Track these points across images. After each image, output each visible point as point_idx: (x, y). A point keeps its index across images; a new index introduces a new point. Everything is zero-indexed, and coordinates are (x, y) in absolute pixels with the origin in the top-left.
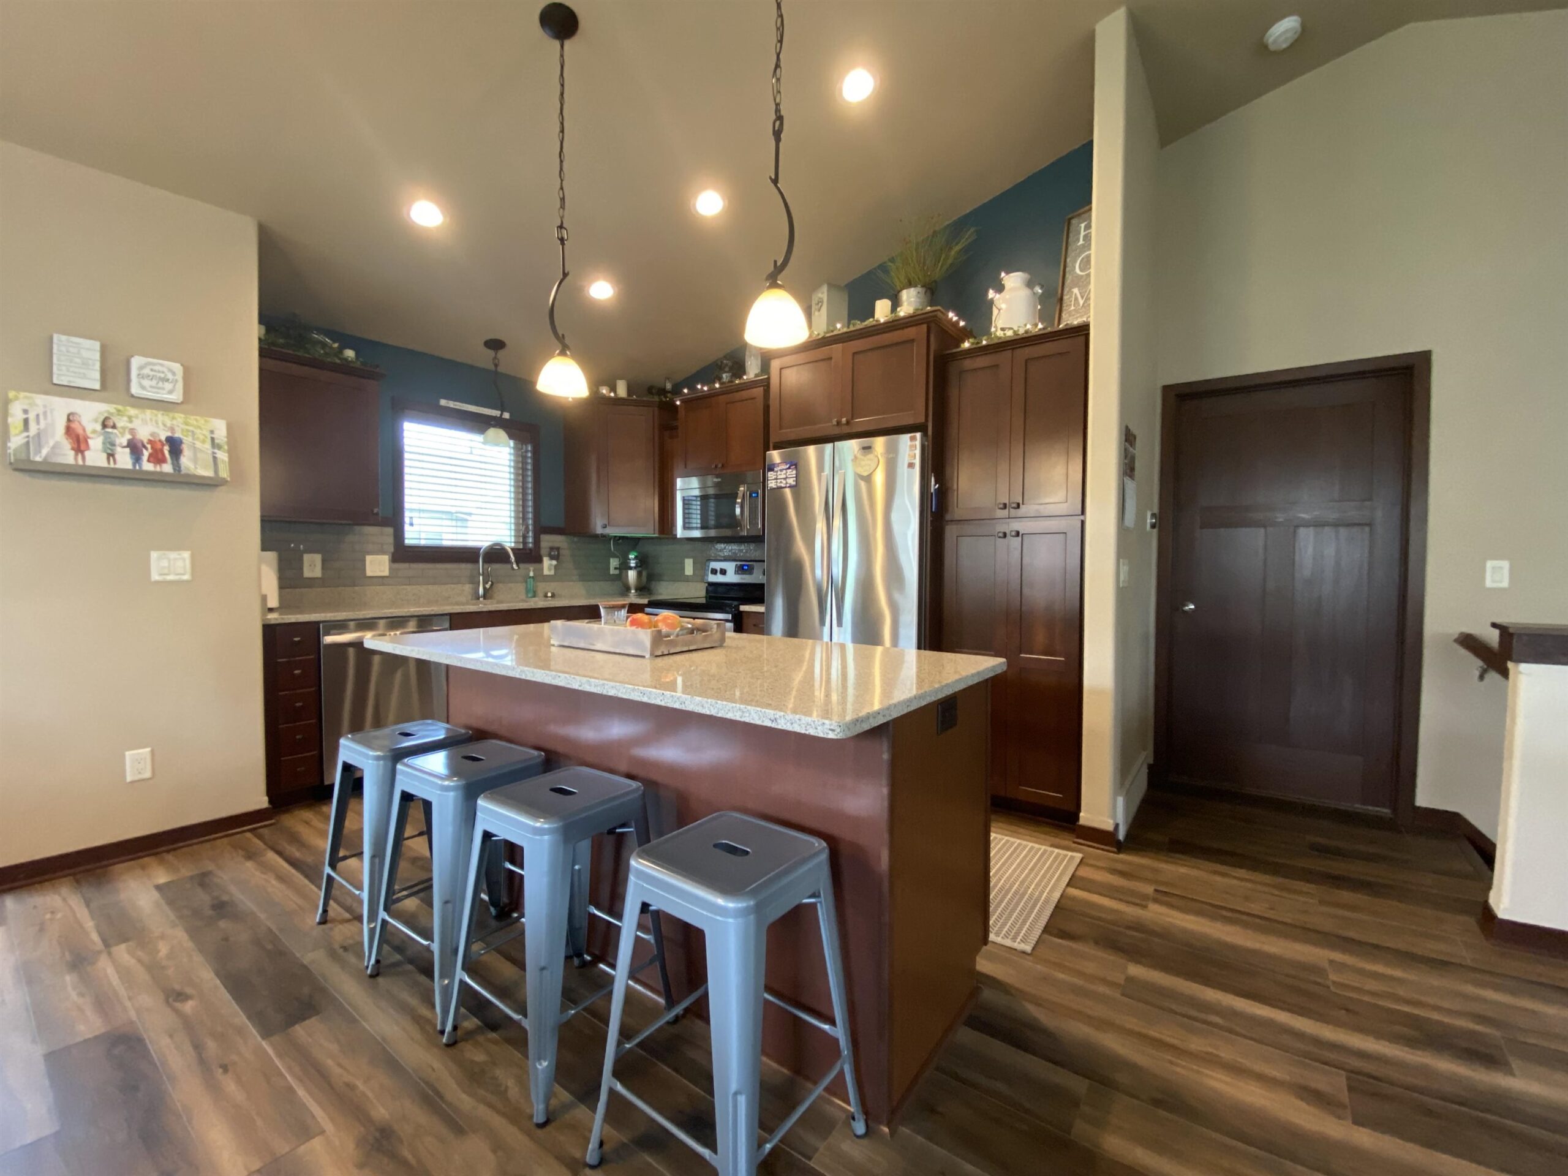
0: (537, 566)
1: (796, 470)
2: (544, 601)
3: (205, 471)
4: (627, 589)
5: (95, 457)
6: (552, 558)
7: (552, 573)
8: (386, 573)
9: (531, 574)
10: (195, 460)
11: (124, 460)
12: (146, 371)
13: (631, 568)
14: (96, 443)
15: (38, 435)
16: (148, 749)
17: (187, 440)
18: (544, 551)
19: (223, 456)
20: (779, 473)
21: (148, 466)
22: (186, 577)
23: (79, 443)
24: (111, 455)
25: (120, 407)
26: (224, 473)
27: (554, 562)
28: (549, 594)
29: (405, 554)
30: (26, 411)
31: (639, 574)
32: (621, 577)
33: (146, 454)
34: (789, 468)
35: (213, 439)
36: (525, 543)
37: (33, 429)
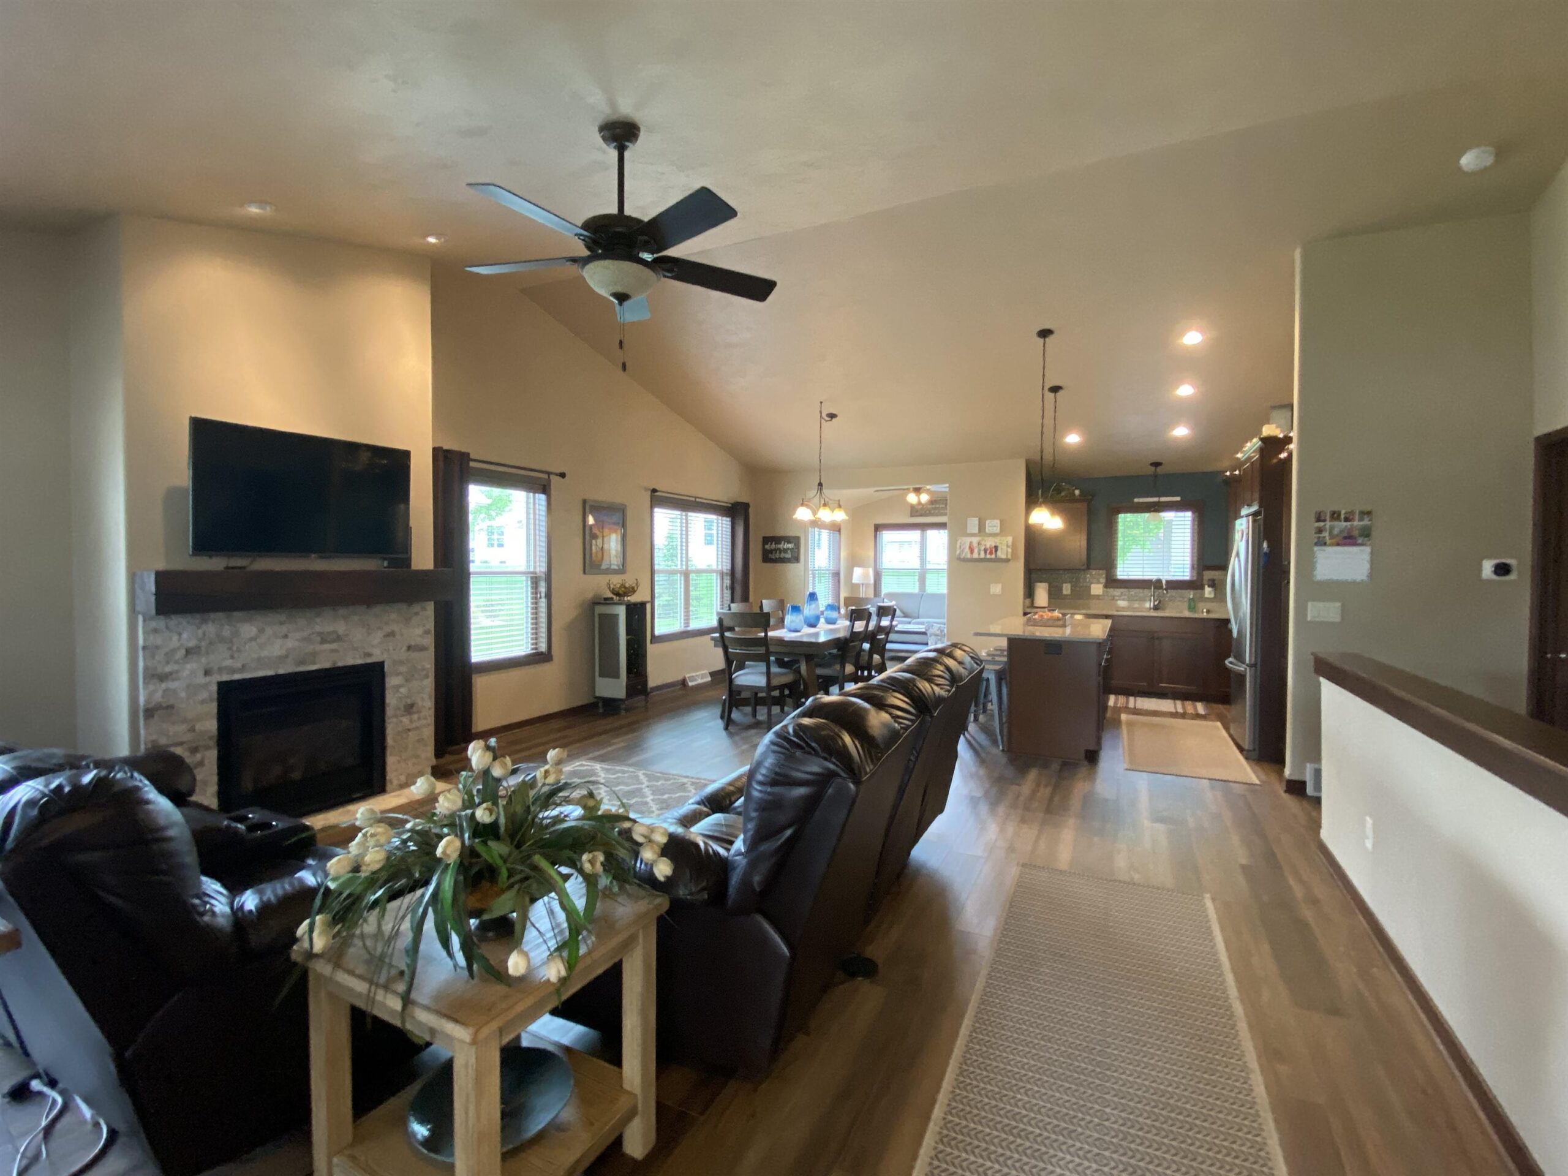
0: (1200, 592)
2: (1198, 613)
3: (1004, 557)
5: (976, 555)
6: (1209, 586)
8: (1102, 593)
9: (1189, 597)
10: (1001, 553)
11: (982, 555)
12: (990, 524)
14: (976, 551)
17: (1000, 546)
18: (1205, 582)
19: (1010, 550)
21: (988, 556)
22: (1000, 592)
24: (979, 554)
25: (983, 538)
26: (1009, 557)
27: (1210, 589)
28: (1205, 611)
29: (1114, 583)
30: (960, 543)
35: (1007, 544)
36: (1192, 576)
37: (962, 548)
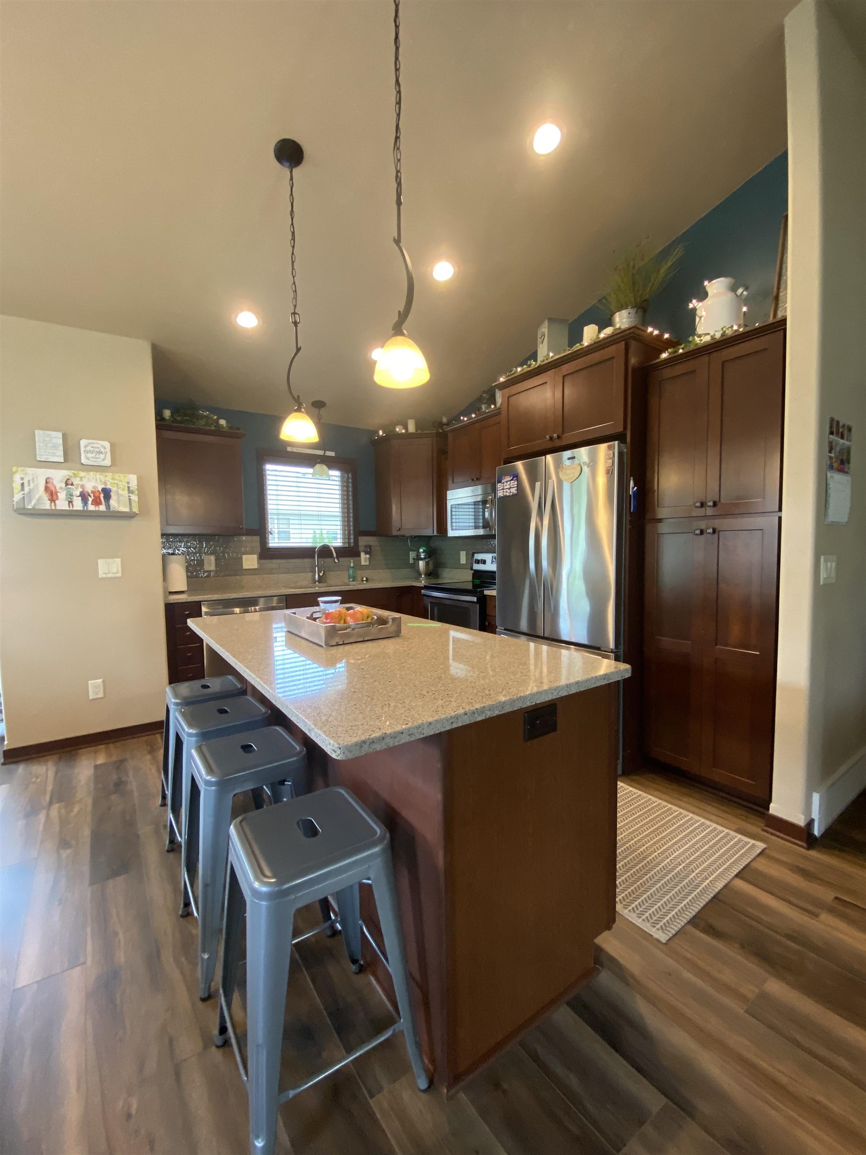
0: (357, 559)
1: (517, 481)
2: (360, 584)
3: (124, 509)
4: (420, 575)
5: (62, 504)
6: (366, 553)
7: (367, 563)
8: (256, 566)
9: (352, 565)
10: (118, 502)
11: (78, 505)
12: (89, 448)
13: (422, 559)
14: (62, 495)
15: (30, 492)
16: (101, 680)
17: (114, 489)
18: (361, 548)
19: (134, 498)
20: (505, 484)
21: (91, 507)
22: (119, 575)
23: (52, 496)
24: (70, 502)
25: (75, 472)
26: (135, 509)
27: (368, 556)
28: (365, 579)
29: (267, 554)
30: (22, 479)
31: (427, 563)
32: (415, 566)
33: (90, 500)
34: (512, 480)
35: (129, 487)
36: (349, 543)
37: (27, 489)
